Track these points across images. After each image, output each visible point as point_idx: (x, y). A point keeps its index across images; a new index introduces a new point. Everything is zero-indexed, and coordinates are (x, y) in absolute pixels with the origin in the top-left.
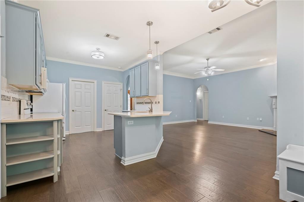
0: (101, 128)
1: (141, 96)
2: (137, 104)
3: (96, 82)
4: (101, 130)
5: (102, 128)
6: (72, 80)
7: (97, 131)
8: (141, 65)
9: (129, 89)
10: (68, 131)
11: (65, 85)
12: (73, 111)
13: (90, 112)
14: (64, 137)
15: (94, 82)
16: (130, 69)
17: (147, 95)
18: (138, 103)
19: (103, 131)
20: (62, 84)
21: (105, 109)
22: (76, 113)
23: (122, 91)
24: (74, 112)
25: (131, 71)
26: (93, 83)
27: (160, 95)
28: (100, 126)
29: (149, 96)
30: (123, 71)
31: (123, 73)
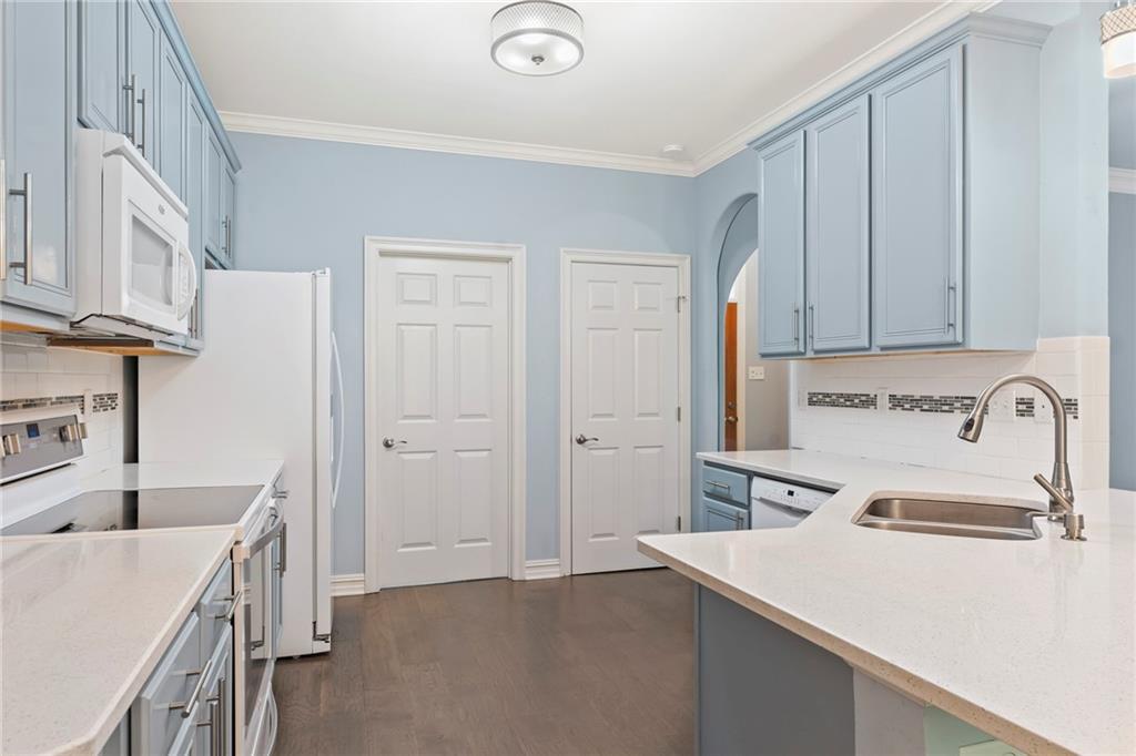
0: (555, 561)
1: (876, 350)
2: (811, 403)
3: (519, 255)
4: (555, 574)
5: (557, 555)
6: (383, 254)
7: (528, 578)
8: (878, 93)
9: (732, 297)
10: (360, 576)
11: (325, 281)
12: (387, 445)
13: (485, 453)
14: (324, 639)
15: (508, 260)
16: (761, 144)
17: (949, 338)
18: (815, 400)
19: (564, 577)
20: (307, 276)
21: (577, 435)
22: (406, 456)
23: (686, 307)
24: (392, 453)
25: (766, 159)
26: (504, 267)
27: (1079, 338)
28: (545, 544)
29: (974, 344)
30: (688, 171)
31: (695, 188)
